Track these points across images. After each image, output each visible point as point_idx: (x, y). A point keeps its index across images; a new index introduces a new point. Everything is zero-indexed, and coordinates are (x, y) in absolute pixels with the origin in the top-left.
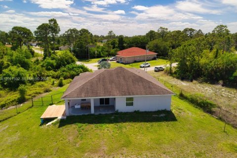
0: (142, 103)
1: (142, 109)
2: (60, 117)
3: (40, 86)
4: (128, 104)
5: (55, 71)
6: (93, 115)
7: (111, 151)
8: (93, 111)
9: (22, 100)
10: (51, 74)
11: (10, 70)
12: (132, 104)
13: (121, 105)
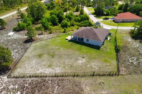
0: (91, 42)
1: (91, 44)
2: (69, 39)
3: (71, 28)
4: (87, 41)
5: (79, 22)
6: (77, 41)
7: (75, 50)
8: (77, 40)
9: (64, 32)
10: (77, 24)
11: (64, 21)
12: (88, 41)
13: (85, 41)
